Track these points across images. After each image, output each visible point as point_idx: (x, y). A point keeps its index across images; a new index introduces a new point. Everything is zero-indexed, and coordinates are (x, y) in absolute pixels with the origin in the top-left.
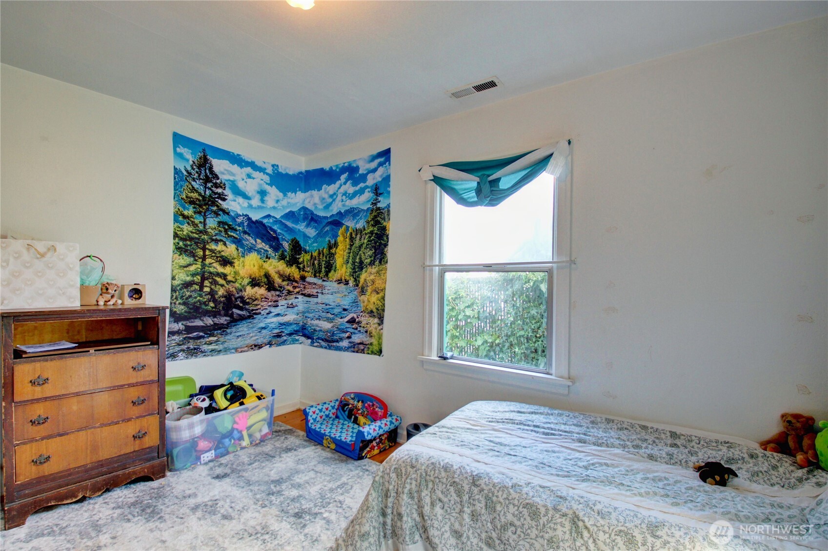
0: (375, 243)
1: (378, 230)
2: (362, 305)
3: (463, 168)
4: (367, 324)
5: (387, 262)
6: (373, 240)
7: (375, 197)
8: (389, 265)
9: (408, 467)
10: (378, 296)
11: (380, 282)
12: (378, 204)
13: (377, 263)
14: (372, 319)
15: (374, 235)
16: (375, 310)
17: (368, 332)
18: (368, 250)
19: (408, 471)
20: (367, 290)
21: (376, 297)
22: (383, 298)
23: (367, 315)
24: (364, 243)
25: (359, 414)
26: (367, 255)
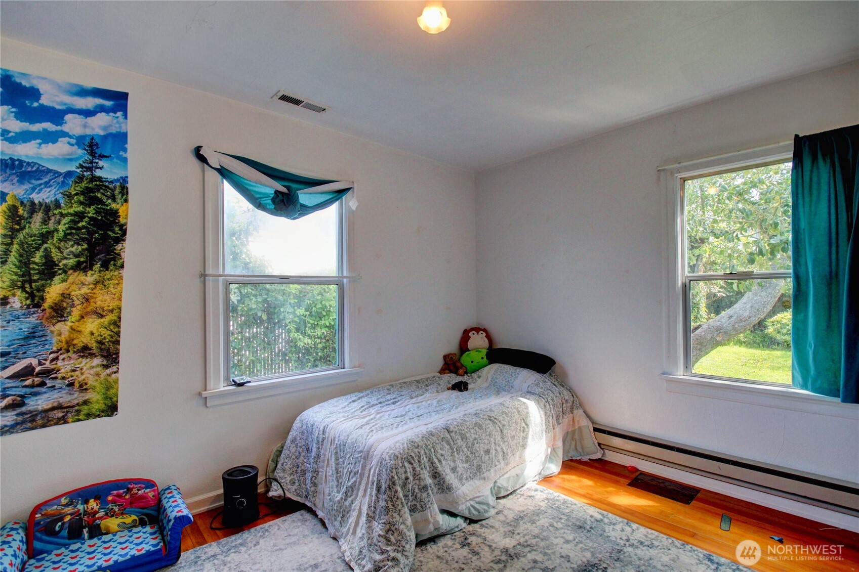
0: (90, 233)
1: (97, 213)
2: (55, 340)
3: (266, 171)
4: (73, 371)
5: (122, 267)
6: (84, 227)
7: (88, 157)
8: (125, 272)
9: (414, 450)
10: (102, 320)
11: (106, 297)
12: (98, 170)
13: (97, 266)
14: (84, 361)
15: (87, 219)
16: (94, 345)
17: (77, 385)
18: (71, 243)
19: (417, 452)
20: (70, 313)
21: (96, 323)
22: (117, 323)
23: (74, 356)
24: (57, 230)
25: (101, 518)
26: (66, 252)
